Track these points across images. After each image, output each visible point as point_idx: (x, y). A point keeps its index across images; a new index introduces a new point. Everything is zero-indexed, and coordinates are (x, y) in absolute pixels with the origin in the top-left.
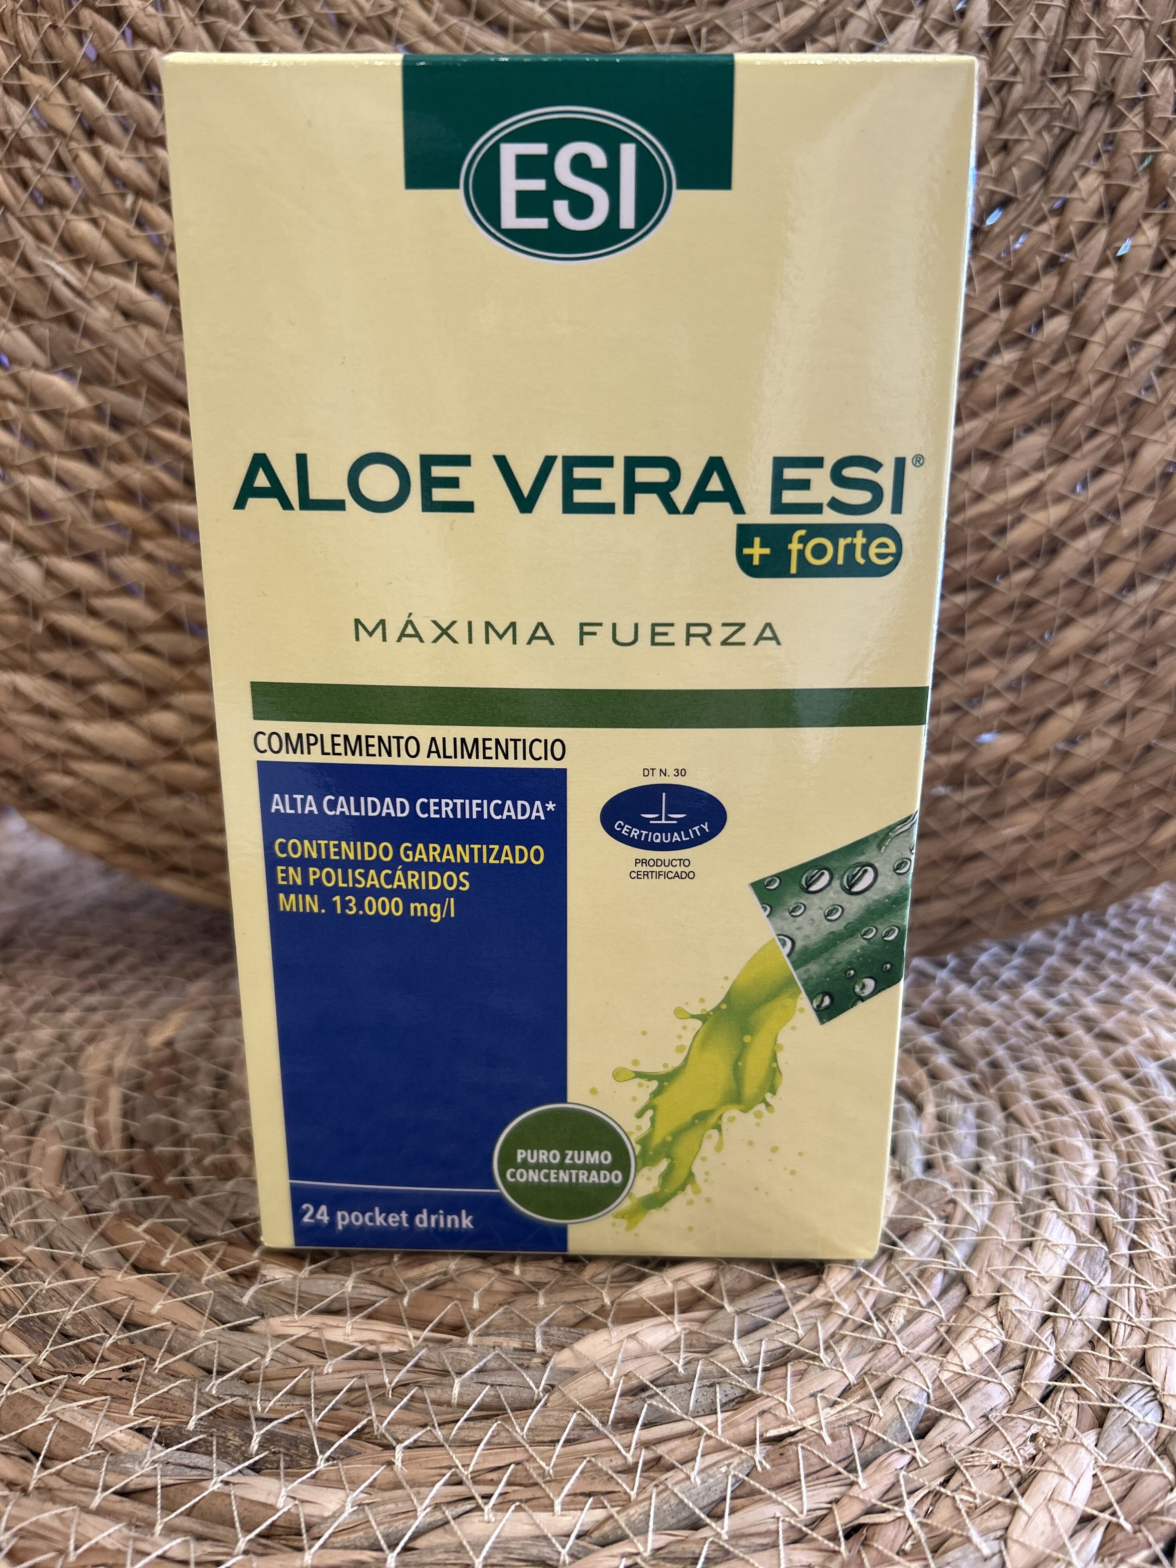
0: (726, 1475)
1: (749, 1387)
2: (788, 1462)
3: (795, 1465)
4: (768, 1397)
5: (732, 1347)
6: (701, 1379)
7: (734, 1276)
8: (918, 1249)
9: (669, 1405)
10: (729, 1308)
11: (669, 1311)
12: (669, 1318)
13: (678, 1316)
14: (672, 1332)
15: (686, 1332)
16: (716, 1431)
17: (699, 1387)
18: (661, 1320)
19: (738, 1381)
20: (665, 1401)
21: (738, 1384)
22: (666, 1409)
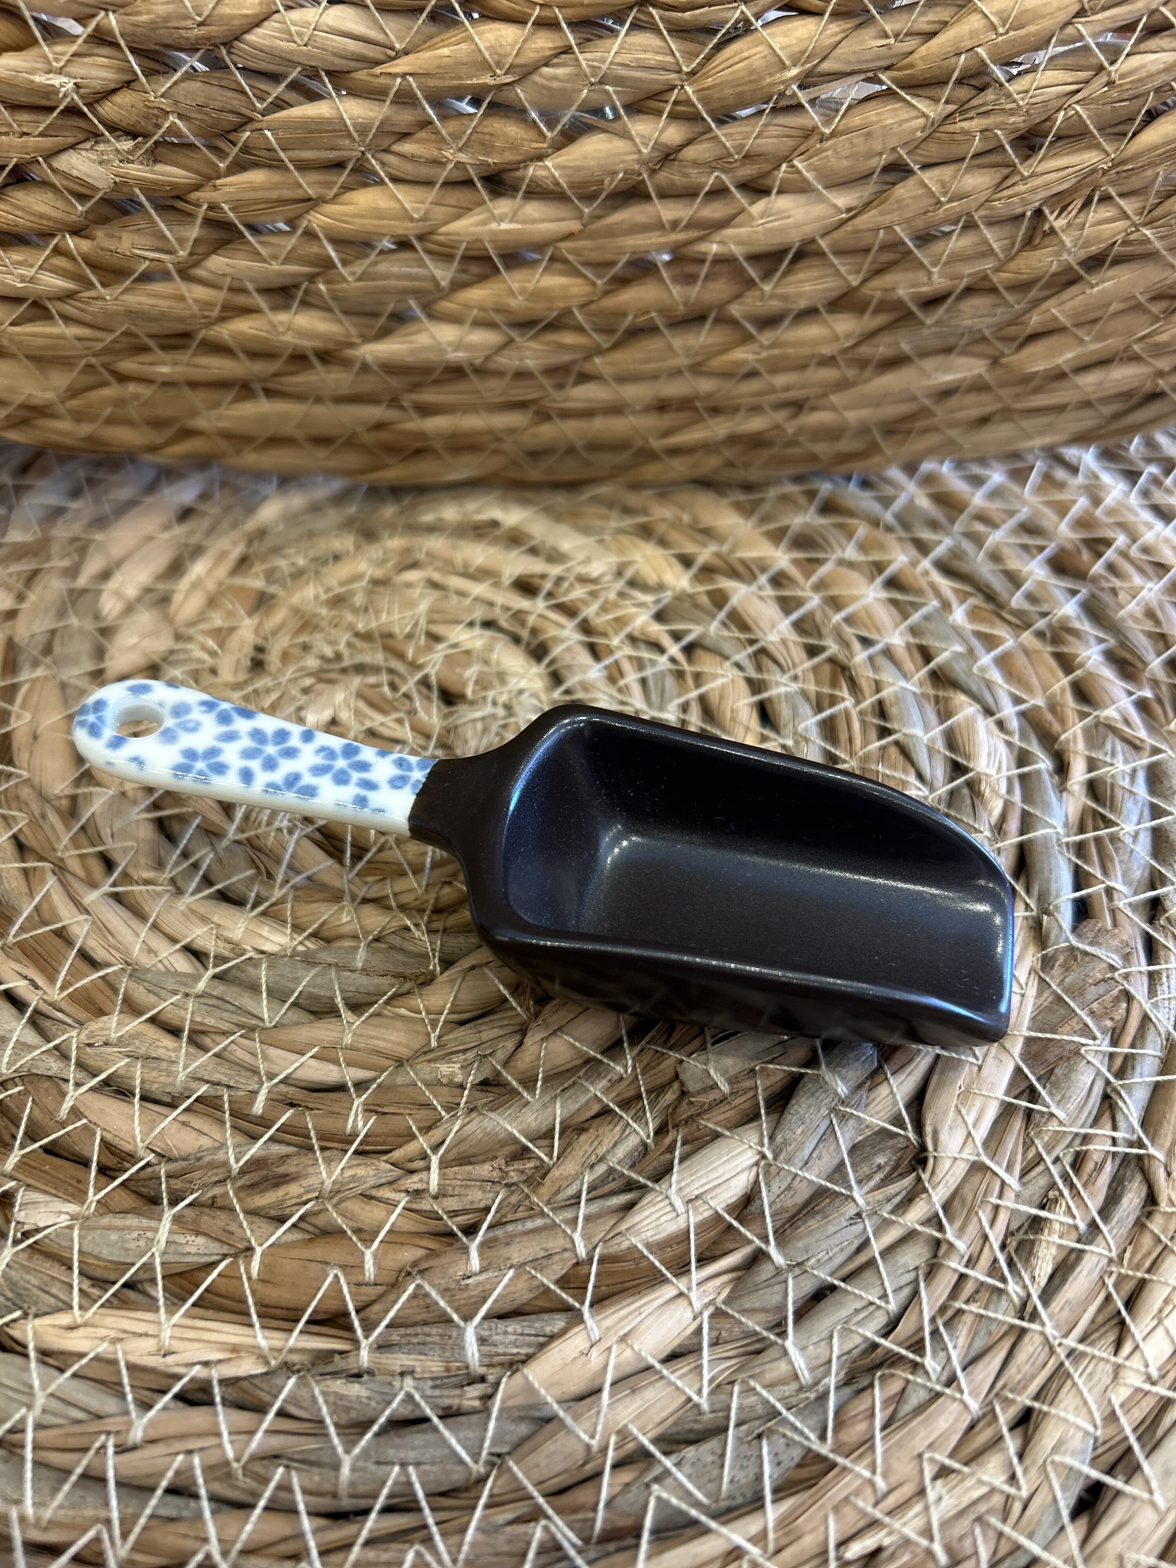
1: (814, 1442)
4: (845, 1469)
5: (786, 1353)
6: (738, 1425)
7: (784, 1186)
8: (1072, 1106)
9: (688, 1495)
10: (778, 1258)
11: (681, 1269)
12: (681, 1284)
13: (696, 1275)
14: (689, 1315)
15: (711, 1309)
16: (765, 1549)
17: (735, 1449)
18: (668, 1292)
19: (795, 1429)
20: (681, 1485)
21: (797, 1438)
22: (684, 1506)
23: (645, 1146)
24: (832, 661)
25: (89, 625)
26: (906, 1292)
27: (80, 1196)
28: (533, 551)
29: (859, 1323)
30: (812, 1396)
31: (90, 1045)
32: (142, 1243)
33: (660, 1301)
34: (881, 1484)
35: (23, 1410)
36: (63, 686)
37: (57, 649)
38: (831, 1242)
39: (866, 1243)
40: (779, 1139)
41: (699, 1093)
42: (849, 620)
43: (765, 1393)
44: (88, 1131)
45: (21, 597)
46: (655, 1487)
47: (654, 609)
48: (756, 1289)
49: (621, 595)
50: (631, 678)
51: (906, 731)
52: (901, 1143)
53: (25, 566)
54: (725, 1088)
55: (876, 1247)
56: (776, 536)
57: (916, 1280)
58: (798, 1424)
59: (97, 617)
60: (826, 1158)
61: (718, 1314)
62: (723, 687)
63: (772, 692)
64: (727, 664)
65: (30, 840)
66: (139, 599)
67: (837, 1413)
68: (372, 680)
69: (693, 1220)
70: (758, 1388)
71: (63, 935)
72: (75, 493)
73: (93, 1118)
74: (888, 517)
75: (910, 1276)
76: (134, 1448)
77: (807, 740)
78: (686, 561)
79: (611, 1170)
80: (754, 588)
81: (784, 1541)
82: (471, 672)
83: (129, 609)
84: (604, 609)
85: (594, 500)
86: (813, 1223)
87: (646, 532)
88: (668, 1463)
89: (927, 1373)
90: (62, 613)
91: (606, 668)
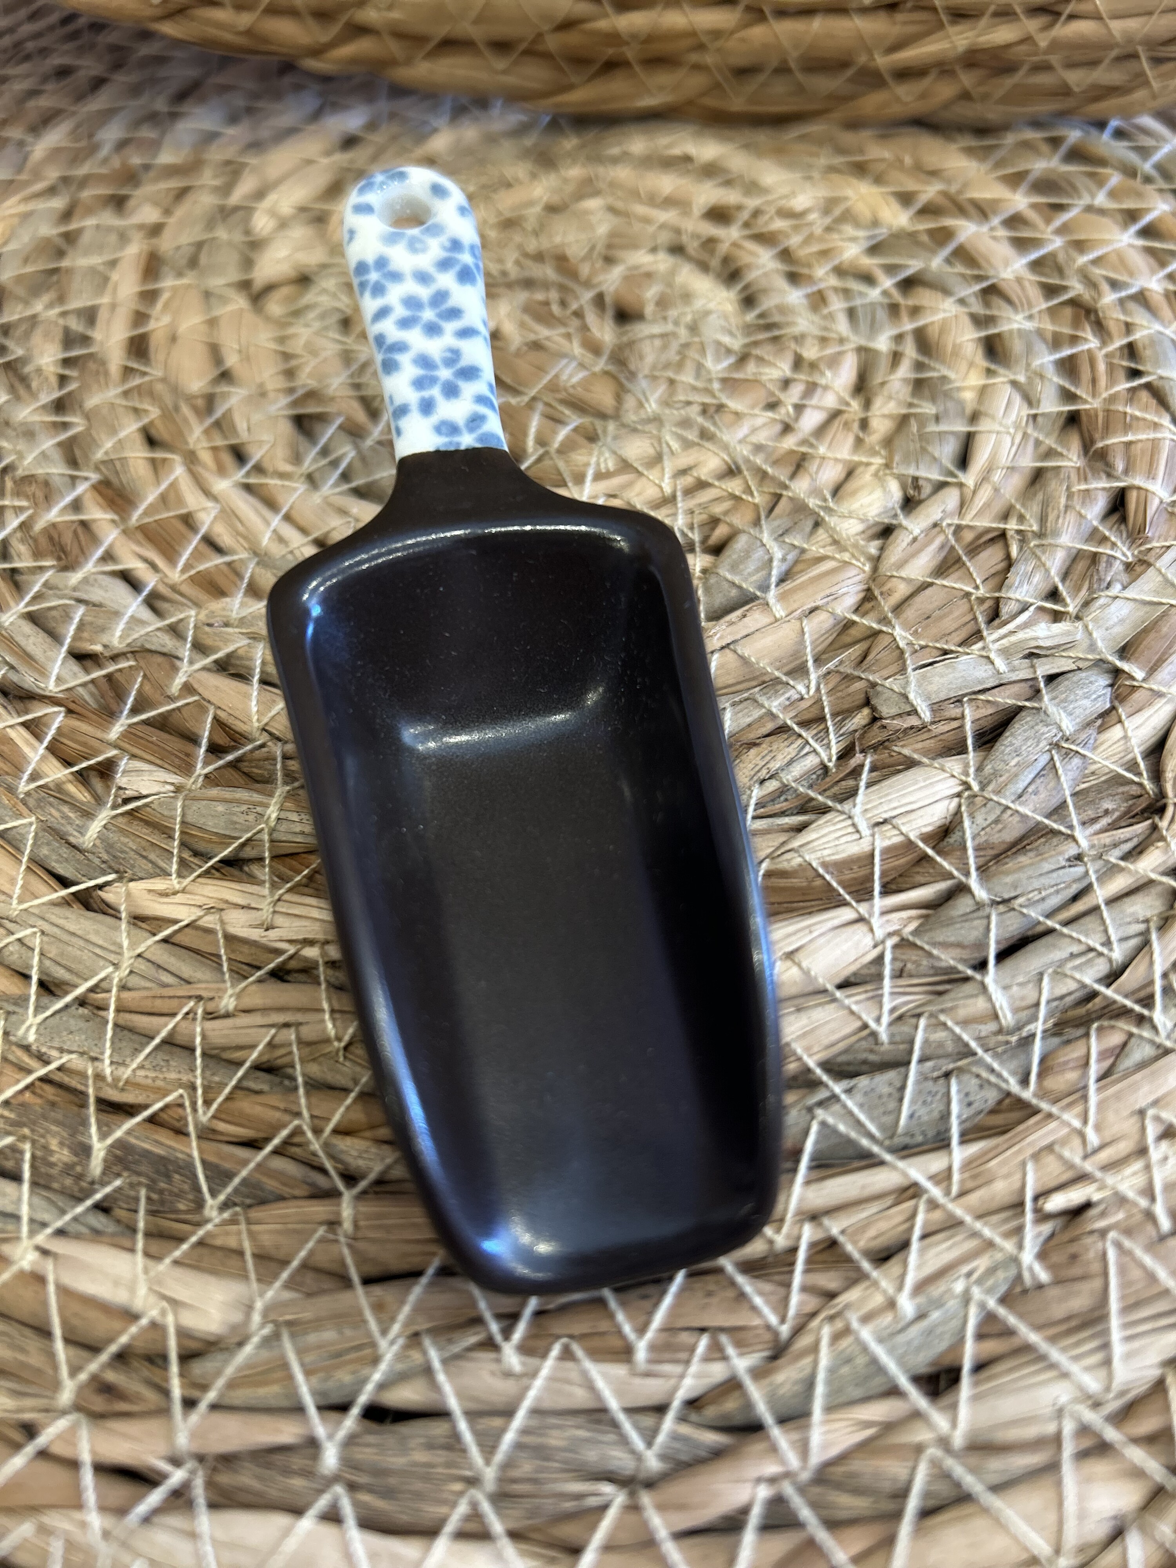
0: (966, 1299)
1: (1014, 1086)
2: (1084, 1278)
3: (1097, 1283)
4: (1050, 1116)
5: (984, 990)
6: (921, 1061)
7: (992, 817)
9: (859, 1124)
10: (981, 893)
11: (863, 892)
12: (863, 908)
13: (879, 902)
14: (868, 941)
15: (895, 940)
16: (947, 1193)
17: (917, 1082)
18: (845, 914)
19: (992, 1071)
20: (851, 1113)
21: (993, 1079)
22: (853, 1135)
23: (825, 768)
24: (1074, 303)
25: (238, 237)
26: (1134, 942)
27: (186, 768)
28: (728, 183)
29: (1075, 968)
30: (1014, 1039)
31: (210, 625)
32: (251, 818)
33: (836, 922)
34: (1093, 1139)
35: (111, 969)
36: (207, 295)
37: (203, 259)
38: (1046, 881)
39: (1087, 890)
40: (988, 769)
41: (893, 718)
42: (1096, 262)
43: (957, 1030)
44: (201, 707)
45: (167, 212)
46: (820, 1113)
47: (866, 244)
48: (951, 922)
49: (828, 229)
50: (837, 305)
51: (1161, 372)
52: (1134, 790)
53: (175, 183)
54: (926, 715)
55: (1100, 894)
56: (1014, 180)
57: (1147, 931)
58: (996, 1066)
59: (247, 232)
60: (1043, 795)
61: (904, 944)
62: (945, 321)
63: (1003, 327)
64: (951, 300)
65: (162, 432)
66: (294, 217)
67: (1042, 1061)
68: (540, 296)
69: (881, 844)
70: (950, 1023)
71: (188, 521)
72: (233, 119)
73: (206, 695)
74: (1147, 167)
75: (1142, 927)
76: (227, 1015)
77: (1042, 377)
78: (905, 199)
79: (784, 789)
80: (985, 229)
81: (970, 1184)
82: (651, 293)
83: (283, 224)
84: (809, 239)
85: (802, 138)
86: (1023, 859)
87: (860, 169)
88: (837, 1088)
89: (1155, 1028)
90: (210, 225)
91: (808, 296)
